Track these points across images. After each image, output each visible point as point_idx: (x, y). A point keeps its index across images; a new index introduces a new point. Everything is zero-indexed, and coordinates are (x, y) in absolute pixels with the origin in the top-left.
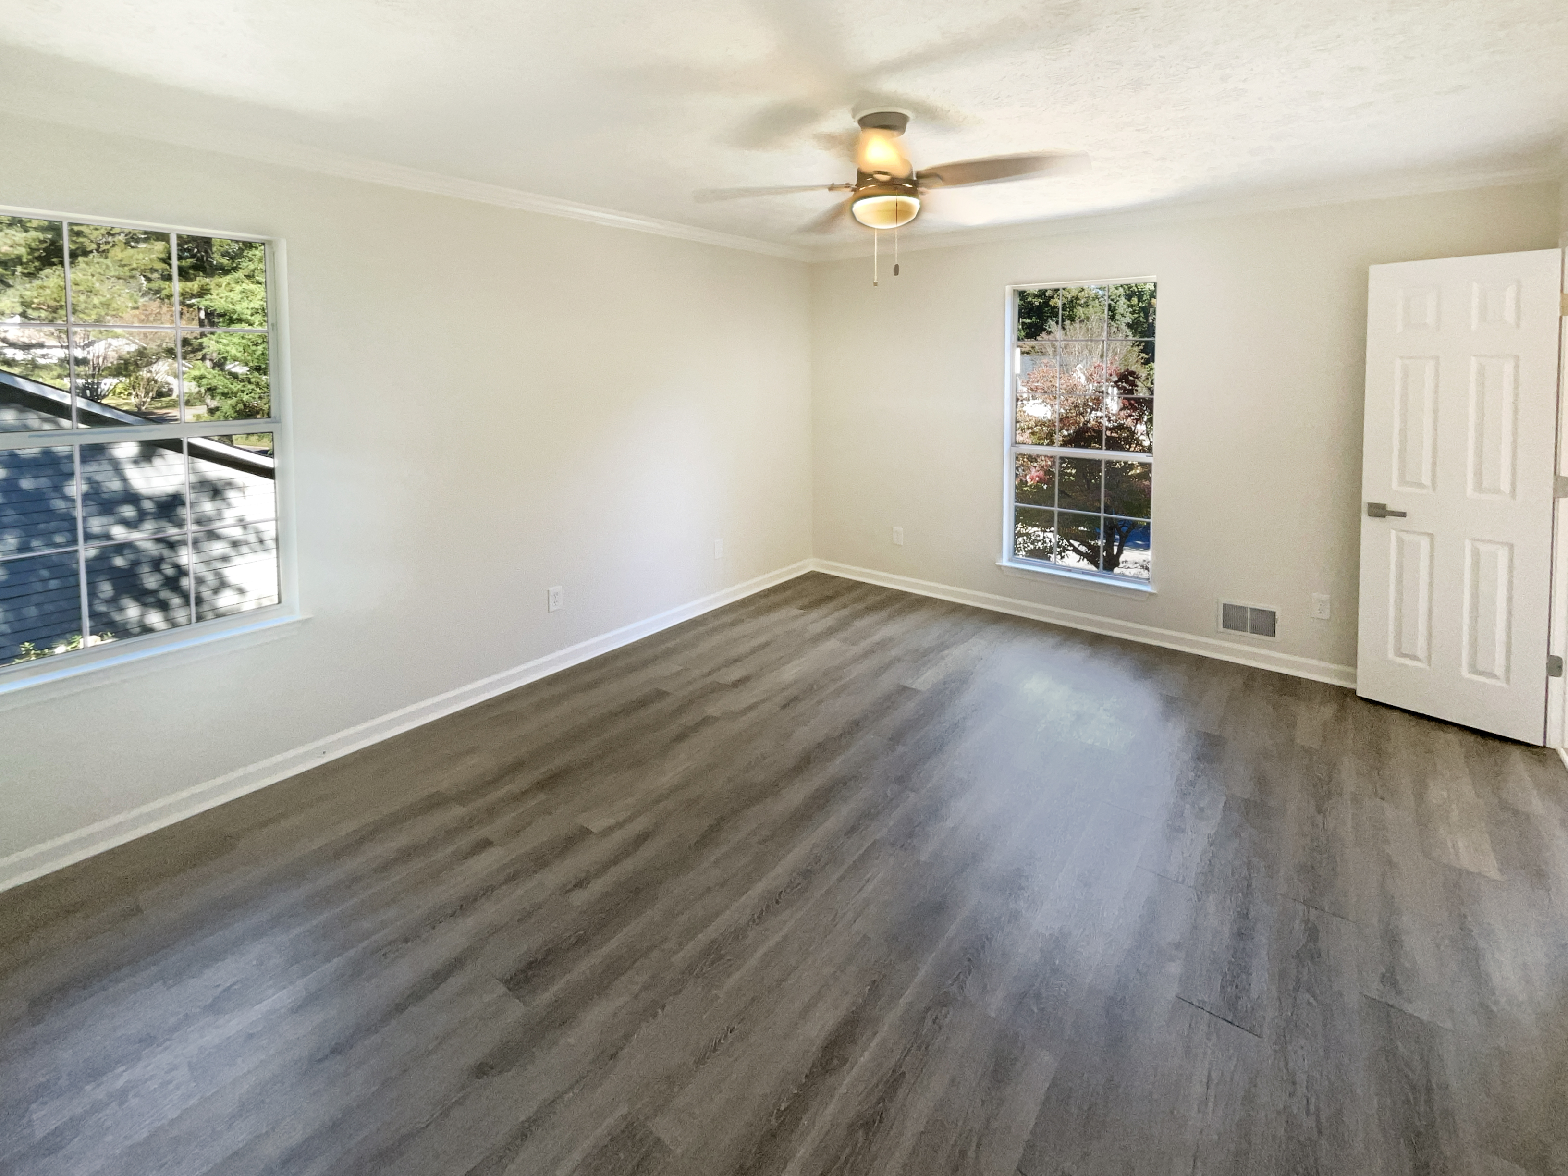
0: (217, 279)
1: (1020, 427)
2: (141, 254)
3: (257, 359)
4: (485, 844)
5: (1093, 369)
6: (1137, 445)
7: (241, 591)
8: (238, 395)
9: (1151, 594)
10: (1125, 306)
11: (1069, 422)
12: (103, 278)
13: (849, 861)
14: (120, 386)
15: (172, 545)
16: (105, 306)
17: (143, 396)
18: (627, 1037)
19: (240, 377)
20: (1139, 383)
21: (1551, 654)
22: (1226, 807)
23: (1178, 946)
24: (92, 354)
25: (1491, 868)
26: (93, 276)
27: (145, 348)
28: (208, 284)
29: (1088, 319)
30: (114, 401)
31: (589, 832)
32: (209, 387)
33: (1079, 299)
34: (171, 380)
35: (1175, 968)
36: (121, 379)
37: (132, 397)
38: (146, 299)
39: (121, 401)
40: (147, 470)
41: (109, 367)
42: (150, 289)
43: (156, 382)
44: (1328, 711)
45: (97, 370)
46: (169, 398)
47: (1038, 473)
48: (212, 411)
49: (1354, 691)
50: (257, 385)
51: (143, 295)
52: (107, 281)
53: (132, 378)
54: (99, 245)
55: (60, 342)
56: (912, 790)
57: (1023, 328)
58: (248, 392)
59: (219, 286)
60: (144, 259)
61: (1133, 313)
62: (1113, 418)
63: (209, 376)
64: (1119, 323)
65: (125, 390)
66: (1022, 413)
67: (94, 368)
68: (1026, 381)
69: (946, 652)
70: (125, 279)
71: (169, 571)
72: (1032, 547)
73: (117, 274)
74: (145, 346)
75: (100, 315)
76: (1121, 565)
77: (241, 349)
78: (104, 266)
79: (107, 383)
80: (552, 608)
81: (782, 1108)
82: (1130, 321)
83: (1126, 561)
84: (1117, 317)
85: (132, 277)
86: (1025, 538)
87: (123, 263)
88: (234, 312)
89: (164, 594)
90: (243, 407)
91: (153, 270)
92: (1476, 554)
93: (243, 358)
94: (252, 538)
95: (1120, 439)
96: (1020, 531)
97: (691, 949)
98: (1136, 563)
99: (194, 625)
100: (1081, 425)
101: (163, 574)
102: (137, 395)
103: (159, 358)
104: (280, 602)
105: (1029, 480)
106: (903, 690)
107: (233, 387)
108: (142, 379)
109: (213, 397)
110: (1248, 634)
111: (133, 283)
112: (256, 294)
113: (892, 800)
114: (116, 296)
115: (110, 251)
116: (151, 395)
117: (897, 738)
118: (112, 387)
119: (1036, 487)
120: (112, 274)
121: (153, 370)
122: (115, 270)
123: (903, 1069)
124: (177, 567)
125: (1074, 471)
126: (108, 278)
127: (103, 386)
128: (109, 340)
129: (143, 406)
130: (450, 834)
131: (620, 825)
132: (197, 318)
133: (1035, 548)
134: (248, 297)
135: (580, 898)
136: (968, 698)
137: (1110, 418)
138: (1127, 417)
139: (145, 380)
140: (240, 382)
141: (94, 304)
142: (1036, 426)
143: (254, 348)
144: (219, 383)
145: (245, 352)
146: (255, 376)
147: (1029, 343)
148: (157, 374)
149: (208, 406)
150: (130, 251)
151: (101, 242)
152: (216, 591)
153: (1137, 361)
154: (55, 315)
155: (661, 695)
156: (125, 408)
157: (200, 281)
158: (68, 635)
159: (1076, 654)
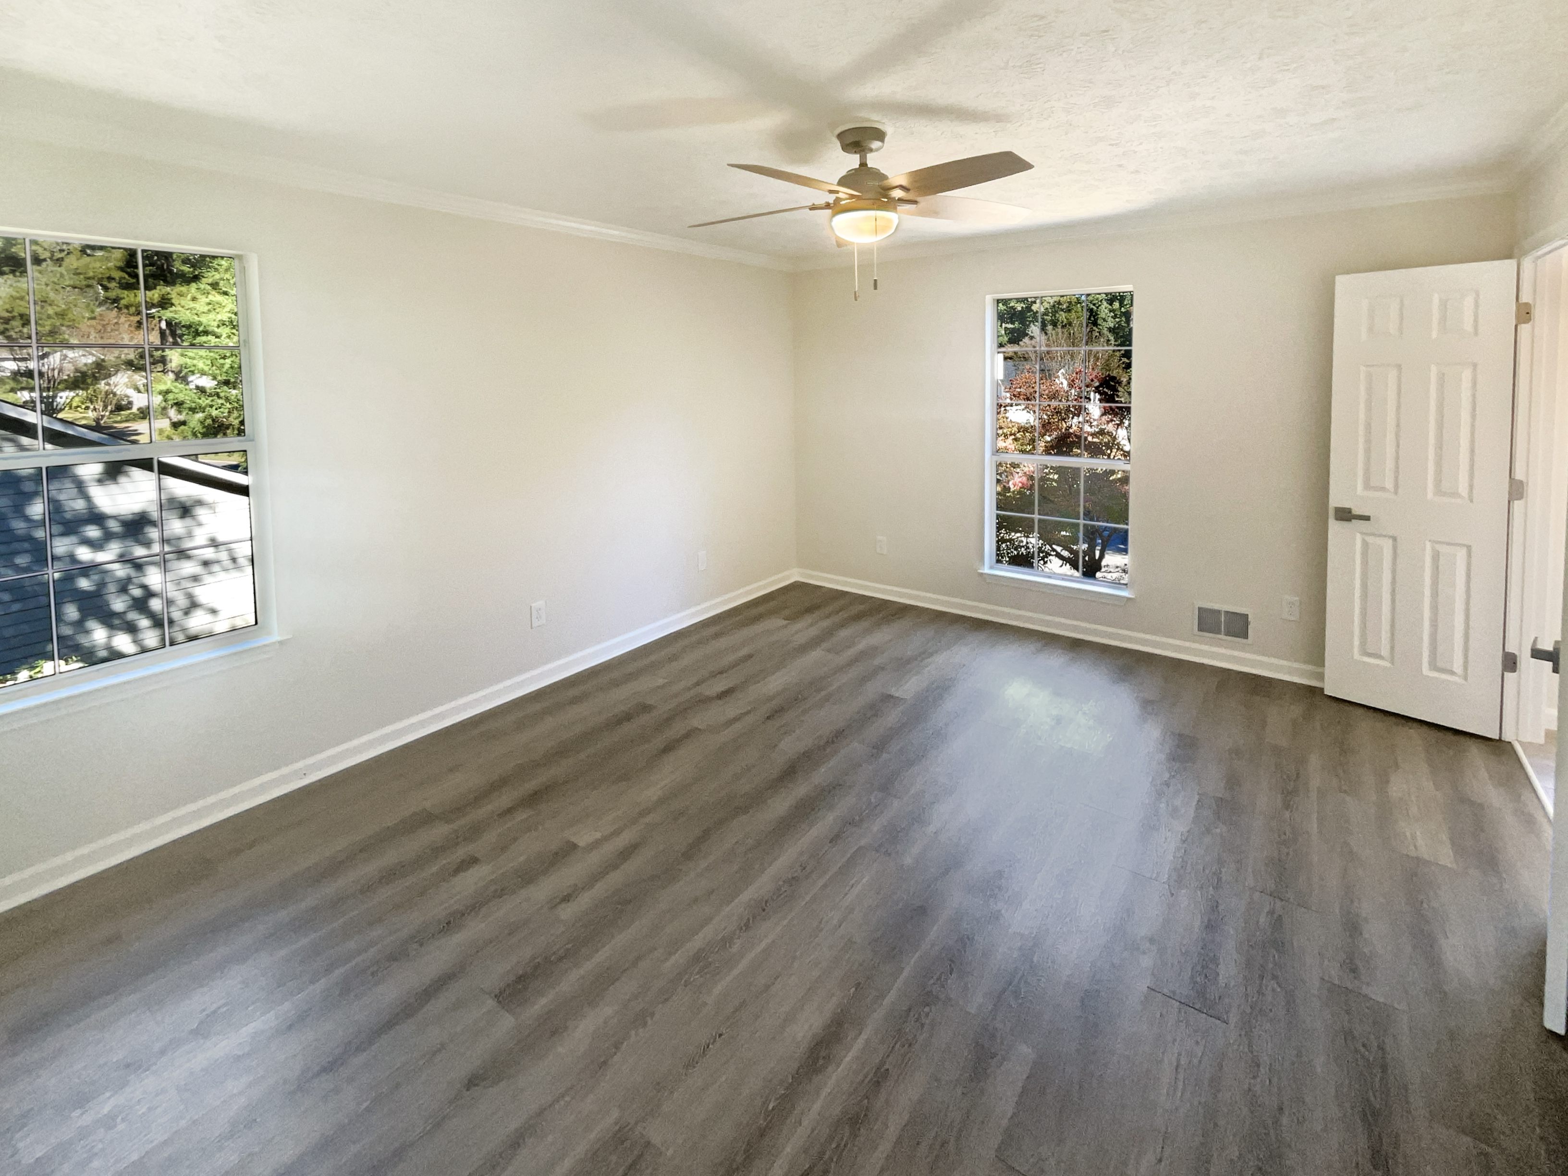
0: (179, 288)
1: (1003, 433)
2: (98, 263)
3: (226, 373)
4: (473, 861)
5: (1074, 375)
6: (1118, 450)
7: (214, 612)
8: (206, 410)
9: (1129, 599)
10: (1106, 311)
11: (1051, 428)
12: (57, 287)
13: (834, 869)
14: (77, 399)
15: (138, 566)
16: (60, 317)
17: (101, 409)
18: (617, 1046)
19: (208, 391)
20: (1120, 389)
21: (1507, 650)
22: (1200, 804)
23: (1152, 940)
24: (46, 367)
25: (1446, 856)
26: (47, 285)
27: (103, 360)
28: (169, 293)
29: (1070, 324)
30: (71, 416)
31: (574, 846)
32: (175, 401)
33: (1061, 304)
34: (131, 392)
35: (1147, 962)
36: (77, 392)
37: (90, 411)
38: (103, 308)
39: (78, 415)
40: (112, 488)
41: (65, 380)
42: (107, 298)
43: (115, 394)
44: (1296, 710)
45: (52, 383)
46: (129, 412)
47: (1020, 480)
48: (176, 425)
49: (1322, 690)
50: (227, 399)
51: (100, 305)
52: (61, 290)
53: (89, 392)
54: (52, 253)
55: (12, 355)
56: (895, 796)
57: (1005, 333)
58: (217, 406)
59: (181, 295)
60: (101, 267)
61: (1115, 317)
62: (1095, 423)
63: (176, 391)
64: (1101, 327)
65: (83, 403)
66: (1005, 419)
67: (49, 382)
68: (1008, 387)
69: (929, 660)
70: (81, 289)
71: (137, 592)
72: (1016, 553)
73: (72, 283)
74: (102, 357)
75: (55, 326)
76: (1103, 570)
77: (209, 362)
78: (58, 275)
79: (64, 397)
80: (536, 623)
81: (770, 1107)
82: (1112, 325)
83: (1108, 566)
84: (1099, 322)
85: (88, 286)
86: (1008, 543)
87: (78, 271)
88: (200, 324)
89: (132, 616)
90: (211, 423)
91: (110, 279)
92: (1436, 557)
93: (211, 372)
94: (224, 556)
95: (1101, 443)
96: (1003, 537)
97: (679, 958)
98: (1117, 567)
99: (168, 648)
100: (1063, 430)
101: (130, 595)
102: (95, 409)
103: (118, 370)
104: (256, 623)
105: (1012, 486)
106: (888, 698)
107: (201, 401)
108: (101, 392)
109: (180, 412)
110: (1222, 636)
111: (91, 292)
112: (224, 306)
113: (876, 807)
114: (71, 305)
115: (65, 259)
116: (109, 408)
117: (880, 746)
118: (68, 401)
119: (1019, 492)
120: (67, 283)
121: (112, 383)
122: (70, 279)
123: (886, 1067)
124: (145, 587)
125: (1056, 477)
126: (63, 288)
127: (58, 399)
128: (65, 351)
129: (102, 419)
130: (437, 851)
131: (606, 839)
132: (157, 328)
133: (1018, 553)
134: (214, 309)
135: (567, 912)
136: (950, 704)
137: (1091, 423)
138: (1108, 422)
139: (103, 393)
140: (208, 396)
141: (49, 315)
142: (1019, 432)
143: (222, 361)
144: (187, 398)
145: (213, 366)
146: (225, 391)
147: (1011, 349)
148: (115, 386)
149: (171, 420)
150: (86, 259)
151: (55, 250)
152: (187, 612)
153: (1119, 366)
154: (6, 326)
155: (645, 708)
156: (83, 422)
157: (160, 290)
158: (30, 660)
159: (1055, 660)
